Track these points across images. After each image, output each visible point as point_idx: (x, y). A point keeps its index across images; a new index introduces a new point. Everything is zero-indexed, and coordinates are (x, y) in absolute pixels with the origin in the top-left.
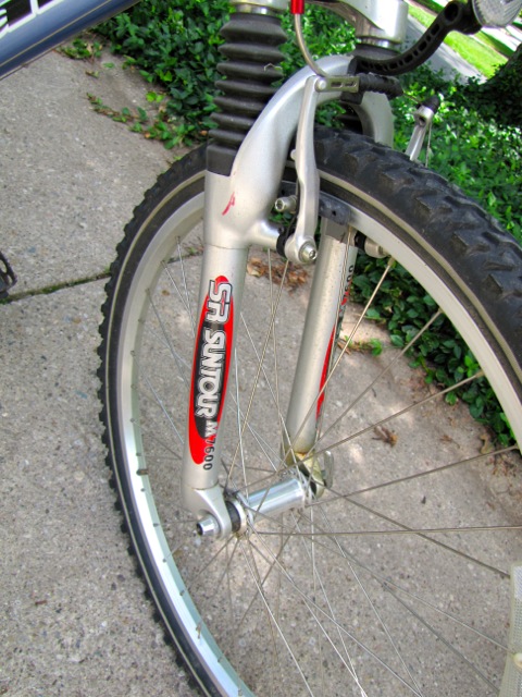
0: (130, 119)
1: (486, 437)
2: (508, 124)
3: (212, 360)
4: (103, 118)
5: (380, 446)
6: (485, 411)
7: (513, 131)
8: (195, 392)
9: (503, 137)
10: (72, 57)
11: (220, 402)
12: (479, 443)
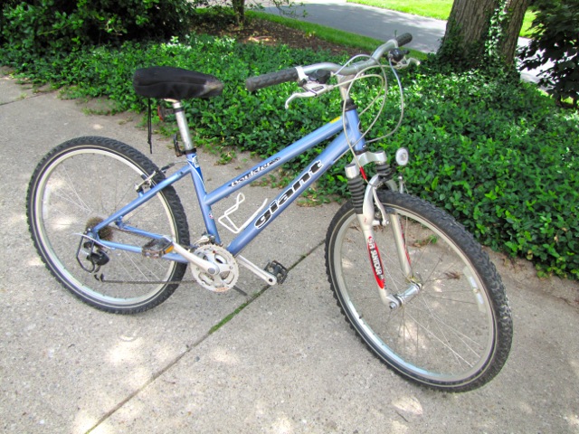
0: (268, 182)
1: (504, 257)
2: (463, 71)
3: (375, 258)
4: (256, 188)
5: (452, 281)
6: (499, 245)
7: (468, 75)
8: (374, 269)
9: (464, 80)
10: (224, 164)
11: (382, 269)
12: (502, 262)
